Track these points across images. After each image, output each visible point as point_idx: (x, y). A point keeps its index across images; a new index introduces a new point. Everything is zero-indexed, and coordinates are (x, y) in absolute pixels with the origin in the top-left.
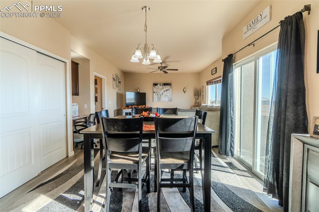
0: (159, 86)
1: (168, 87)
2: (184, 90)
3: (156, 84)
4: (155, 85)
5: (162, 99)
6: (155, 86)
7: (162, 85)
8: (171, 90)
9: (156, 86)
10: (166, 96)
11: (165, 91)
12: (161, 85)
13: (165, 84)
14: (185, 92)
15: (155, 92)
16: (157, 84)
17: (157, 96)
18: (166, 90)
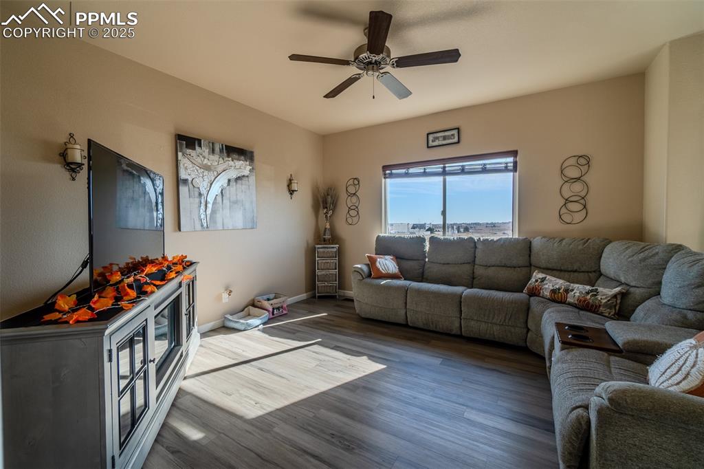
0: (205, 150)
1: (240, 167)
2: (289, 185)
3: (195, 139)
4: (186, 141)
5: (219, 217)
6: (189, 151)
7: (221, 151)
8: (252, 179)
9: (194, 149)
10: (236, 202)
11: (232, 183)
12: (213, 151)
13: (233, 151)
14: (292, 192)
15: (185, 181)
16: (199, 141)
17: (197, 200)
18: (238, 179)
